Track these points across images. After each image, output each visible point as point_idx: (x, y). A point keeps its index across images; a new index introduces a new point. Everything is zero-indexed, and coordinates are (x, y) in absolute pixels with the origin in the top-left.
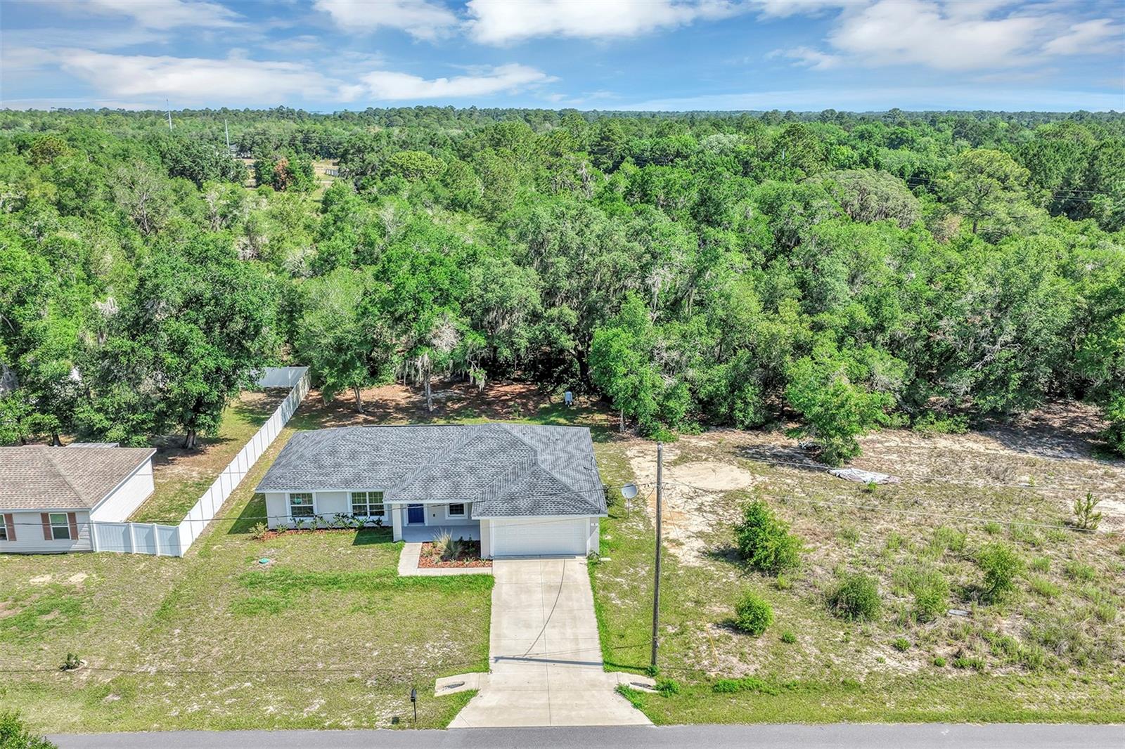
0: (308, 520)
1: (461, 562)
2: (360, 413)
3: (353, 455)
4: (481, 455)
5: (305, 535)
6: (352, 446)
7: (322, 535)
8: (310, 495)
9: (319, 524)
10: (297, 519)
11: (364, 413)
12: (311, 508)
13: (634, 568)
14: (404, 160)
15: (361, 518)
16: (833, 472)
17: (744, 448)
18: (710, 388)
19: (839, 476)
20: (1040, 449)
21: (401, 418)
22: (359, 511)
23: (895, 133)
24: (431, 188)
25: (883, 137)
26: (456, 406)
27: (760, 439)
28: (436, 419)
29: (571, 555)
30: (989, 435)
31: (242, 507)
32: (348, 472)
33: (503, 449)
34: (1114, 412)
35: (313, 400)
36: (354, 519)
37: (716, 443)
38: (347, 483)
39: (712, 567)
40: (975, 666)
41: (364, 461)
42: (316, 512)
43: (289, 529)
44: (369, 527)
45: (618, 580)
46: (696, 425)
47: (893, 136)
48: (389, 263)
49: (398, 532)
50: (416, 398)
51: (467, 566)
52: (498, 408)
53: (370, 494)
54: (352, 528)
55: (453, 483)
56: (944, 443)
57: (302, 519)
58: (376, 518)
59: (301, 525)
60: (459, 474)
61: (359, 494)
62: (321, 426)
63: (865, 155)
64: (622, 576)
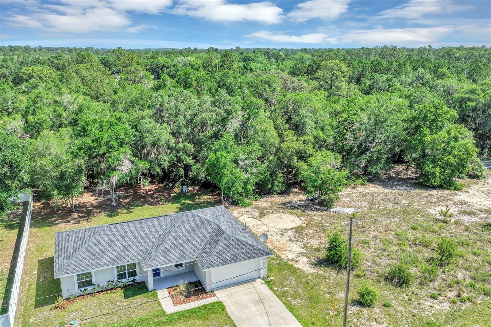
0: (90, 289)
1: (197, 297)
2: (73, 212)
3: (111, 243)
4: (189, 232)
5: (90, 298)
6: (108, 237)
7: (101, 296)
8: (90, 273)
9: (98, 289)
10: (82, 289)
11: (76, 212)
12: (91, 281)
13: (288, 279)
14: (30, 71)
15: (122, 280)
16: (331, 210)
17: (285, 204)
18: (262, 177)
19: (335, 212)
20: (398, 187)
21: (100, 212)
22: (121, 276)
23: (246, 56)
24: (56, 85)
25: (240, 58)
26: (127, 201)
27: (287, 199)
28: (120, 210)
29: (253, 280)
30: (374, 184)
31: (34, 286)
32: (112, 255)
33: (199, 226)
34: (426, 169)
35: (39, 208)
36: (119, 282)
37: (270, 203)
38: (113, 261)
39: (322, 271)
40: (469, 300)
41: (119, 246)
42: (94, 282)
43: (78, 297)
44: (128, 285)
45: (285, 289)
46: (257, 195)
47: (246, 58)
48: (87, 126)
49: (151, 285)
50: (101, 199)
51: (202, 298)
52: (150, 199)
53: (128, 265)
54: (118, 287)
55: (180, 251)
56: (361, 189)
57: (85, 288)
58: (131, 279)
59: (86, 293)
60: (181, 245)
61: (121, 267)
62: (53, 224)
63: (246, 65)
64: (285, 286)
